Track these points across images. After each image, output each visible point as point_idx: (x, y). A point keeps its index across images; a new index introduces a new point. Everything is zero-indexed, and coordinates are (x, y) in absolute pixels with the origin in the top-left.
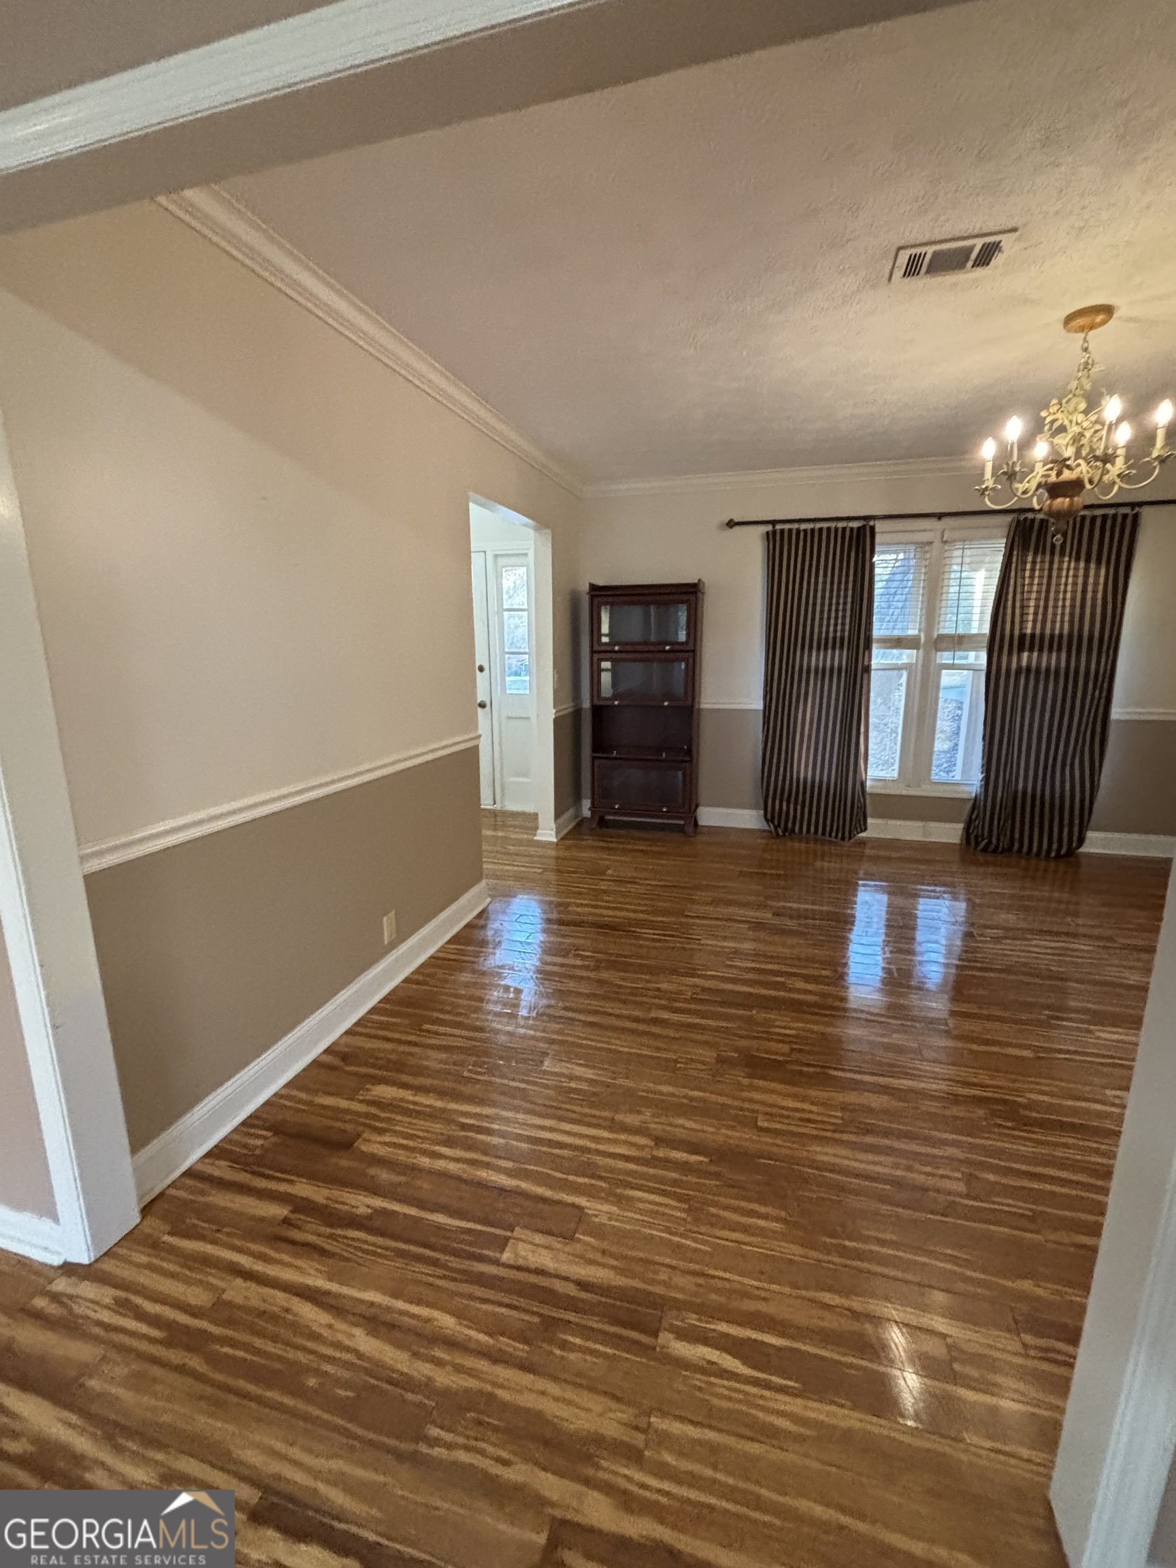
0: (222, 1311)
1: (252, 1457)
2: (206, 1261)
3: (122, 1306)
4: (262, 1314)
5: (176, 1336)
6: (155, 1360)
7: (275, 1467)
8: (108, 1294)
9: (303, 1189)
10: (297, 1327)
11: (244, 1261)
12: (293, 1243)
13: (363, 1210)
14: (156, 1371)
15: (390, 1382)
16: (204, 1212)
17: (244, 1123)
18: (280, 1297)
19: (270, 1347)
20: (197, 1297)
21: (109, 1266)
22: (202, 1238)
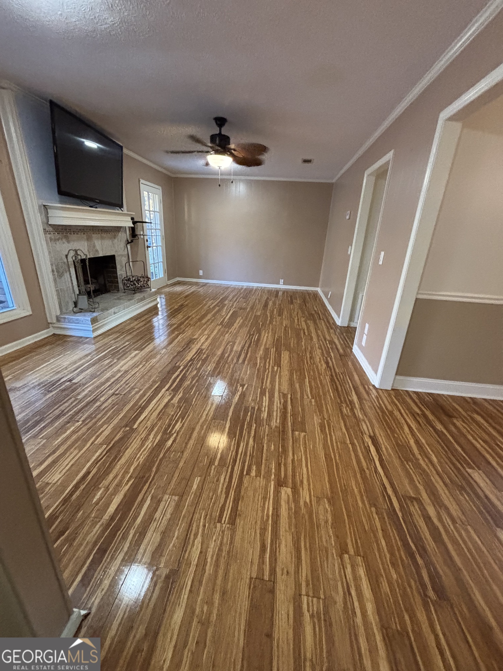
0: (391, 413)
1: (376, 431)
2: (396, 405)
3: (377, 397)
4: (397, 420)
5: (381, 408)
6: (375, 408)
7: (378, 435)
8: (376, 394)
9: (428, 413)
10: (402, 428)
11: (402, 411)
12: (415, 418)
13: (439, 428)
14: (374, 409)
15: (411, 451)
16: (403, 399)
17: (428, 393)
18: (403, 421)
19: (394, 425)
20: (389, 408)
21: (380, 391)
22: (399, 402)
